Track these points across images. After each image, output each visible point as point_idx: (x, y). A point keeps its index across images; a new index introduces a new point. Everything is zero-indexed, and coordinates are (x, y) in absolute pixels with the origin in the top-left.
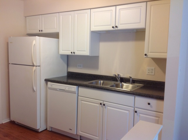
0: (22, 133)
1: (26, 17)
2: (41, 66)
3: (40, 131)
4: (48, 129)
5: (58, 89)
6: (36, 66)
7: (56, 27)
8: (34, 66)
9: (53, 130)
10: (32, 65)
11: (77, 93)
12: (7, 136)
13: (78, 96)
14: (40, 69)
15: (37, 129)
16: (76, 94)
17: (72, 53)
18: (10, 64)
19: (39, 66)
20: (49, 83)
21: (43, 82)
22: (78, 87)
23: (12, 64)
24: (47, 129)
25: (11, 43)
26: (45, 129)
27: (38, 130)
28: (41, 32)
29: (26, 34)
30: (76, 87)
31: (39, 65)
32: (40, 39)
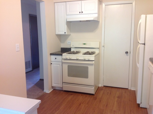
3: (141, 106)
19: (143, 44)
32: (146, 17)
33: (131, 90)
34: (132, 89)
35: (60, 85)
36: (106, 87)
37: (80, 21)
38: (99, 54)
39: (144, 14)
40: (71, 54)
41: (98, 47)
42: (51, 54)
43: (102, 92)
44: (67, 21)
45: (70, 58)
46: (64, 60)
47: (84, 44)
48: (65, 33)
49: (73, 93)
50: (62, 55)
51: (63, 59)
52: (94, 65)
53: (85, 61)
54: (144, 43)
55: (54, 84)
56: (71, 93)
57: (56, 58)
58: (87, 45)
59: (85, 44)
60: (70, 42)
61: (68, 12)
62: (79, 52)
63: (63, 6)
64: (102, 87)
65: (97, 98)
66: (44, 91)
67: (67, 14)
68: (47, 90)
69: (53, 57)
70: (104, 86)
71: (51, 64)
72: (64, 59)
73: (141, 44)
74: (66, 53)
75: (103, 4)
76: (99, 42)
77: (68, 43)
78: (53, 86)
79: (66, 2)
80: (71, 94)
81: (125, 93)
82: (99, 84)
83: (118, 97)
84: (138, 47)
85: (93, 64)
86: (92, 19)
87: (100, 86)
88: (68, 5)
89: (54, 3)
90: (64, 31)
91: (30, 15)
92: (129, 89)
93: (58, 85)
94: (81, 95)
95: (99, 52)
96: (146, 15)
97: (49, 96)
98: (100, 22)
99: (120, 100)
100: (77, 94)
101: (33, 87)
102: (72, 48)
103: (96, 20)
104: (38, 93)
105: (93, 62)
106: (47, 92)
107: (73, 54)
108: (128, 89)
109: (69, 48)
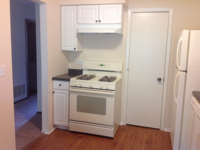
32: (190, 33)
33: (164, 131)
34: (165, 130)
35: (65, 123)
36: (130, 126)
37: (97, 33)
38: (121, 80)
39: (187, 29)
40: (83, 79)
41: (121, 70)
42: (54, 79)
43: (124, 134)
44: (79, 32)
45: (80, 86)
46: (71, 88)
47: (101, 65)
48: (75, 49)
49: (83, 136)
50: (69, 81)
51: (70, 86)
52: (114, 97)
53: (102, 91)
54: (185, 70)
55: (56, 122)
56: (81, 135)
57: (60, 85)
58: (104, 66)
59: (102, 65)
60: (82, 62)
61: (80, 20)
62: (94, 77)
63: (73, 11)
64: (124, 126)
65: (117, 144)
66: (42, 132)
67: (78, 23)
68: (47, 130)
69: (57, 83)
70: (127, 124)
71: (54, 92)
72: (72, 86)
73: (181, 71)
74: (75, 78)
75: (129, 10)
76: (122, 63)
77: (79, 63)
78: (55, 123)
79: (77, 5)
80: (81, 137)
81: (156, 135)
82: (120, 121)
83: (147, 143)
84: (177, 75)
85: (113, 95)
86: (113, 31)
87: (121, 124)
88: (80, 10)
89: (61, 6)
90: (73, 46)
91: (26, 20)
92: (161, 130)
93: (62, 123)
94: (94, 138)
95: (121, 77)
96: (189, 31)
97: (49, 140)
98: (124, 36)
99: (149, 147)
100: (89, 137)
101: (27, 124)
102: (85, 70)
103: (119, 32)
104: (33, 135)
105: (113, 92)
106: (46, 133)
107: (85, 79)
108: (160, 129)
109: (80, 70)
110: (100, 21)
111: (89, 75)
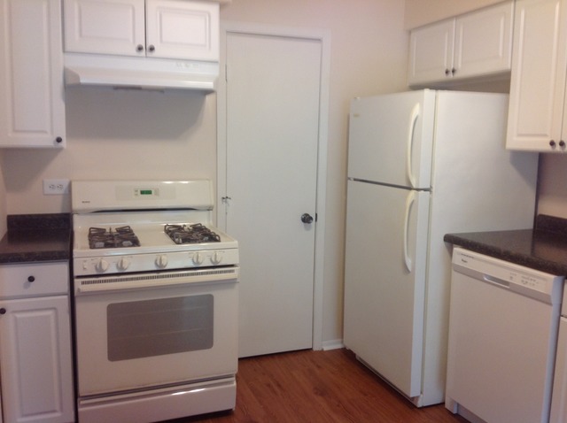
0: (365, 395)
1: (410, 32)
2: (433, 190)
3: (420, 404)
4: (447, 406)
5: (486, 275)
6: (418, 190)
7: (501, 54)
8: (410, 188)
9: (463, 414)
10: (405, 185)
11: (555, 300)
12: (322, 394)
13: (561, 315)
14: (430, 200)
15: (411, 396)
16: (550, 304)
17: (552, 143)
18: (349, 179)
19: (425, 190)
20: (457, 250)
21: (438, 244)
22: (561, 278)
23: (355, 180)
24: (443, 403)
25: (356, 116)
26: (439, 402)
27: (413, 398)
28: (451, 76)
29: (408, 85)
30: (551, 277)
31: (429, 187)
32: (436, 98)
33: (322, 350)
34: (326, 348)
35: (58, 415)
46: (83, 283)
47: (142, 192)
48: (59, 139)
51: (78, 277)
52: (237, 285)
55: (21, 419)
57: (31, 279)
58: (157, 194)
59: (149, 192)
60: (61, 187)
61: (77, 37)
71: (2, 311)
72: (84, 276)
77: (47, 190)
85: (236, 279)
88: (76, 4)
92: (315, 349)
93: (43, 416)
96: (437, 92)
102: (81, 213)
105: (232, 271)
108: (311, 349)
109: (57, 215)
110: (152, 49)
111: (114, 230)
